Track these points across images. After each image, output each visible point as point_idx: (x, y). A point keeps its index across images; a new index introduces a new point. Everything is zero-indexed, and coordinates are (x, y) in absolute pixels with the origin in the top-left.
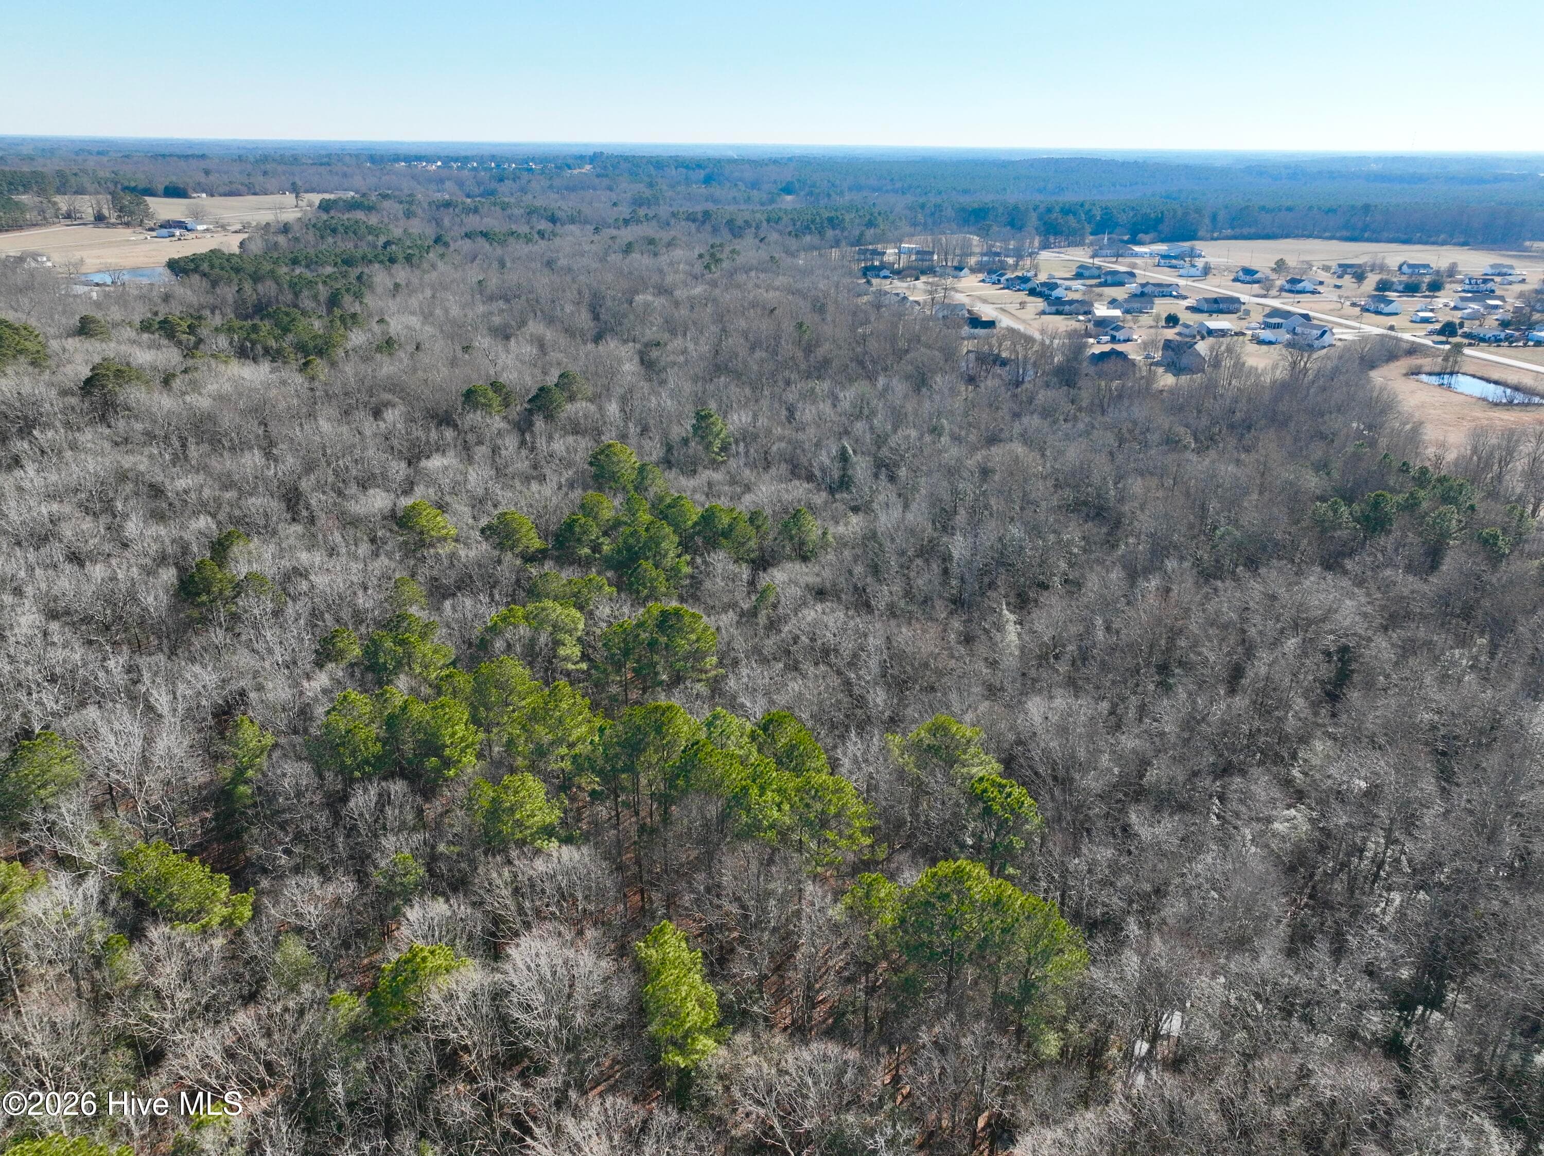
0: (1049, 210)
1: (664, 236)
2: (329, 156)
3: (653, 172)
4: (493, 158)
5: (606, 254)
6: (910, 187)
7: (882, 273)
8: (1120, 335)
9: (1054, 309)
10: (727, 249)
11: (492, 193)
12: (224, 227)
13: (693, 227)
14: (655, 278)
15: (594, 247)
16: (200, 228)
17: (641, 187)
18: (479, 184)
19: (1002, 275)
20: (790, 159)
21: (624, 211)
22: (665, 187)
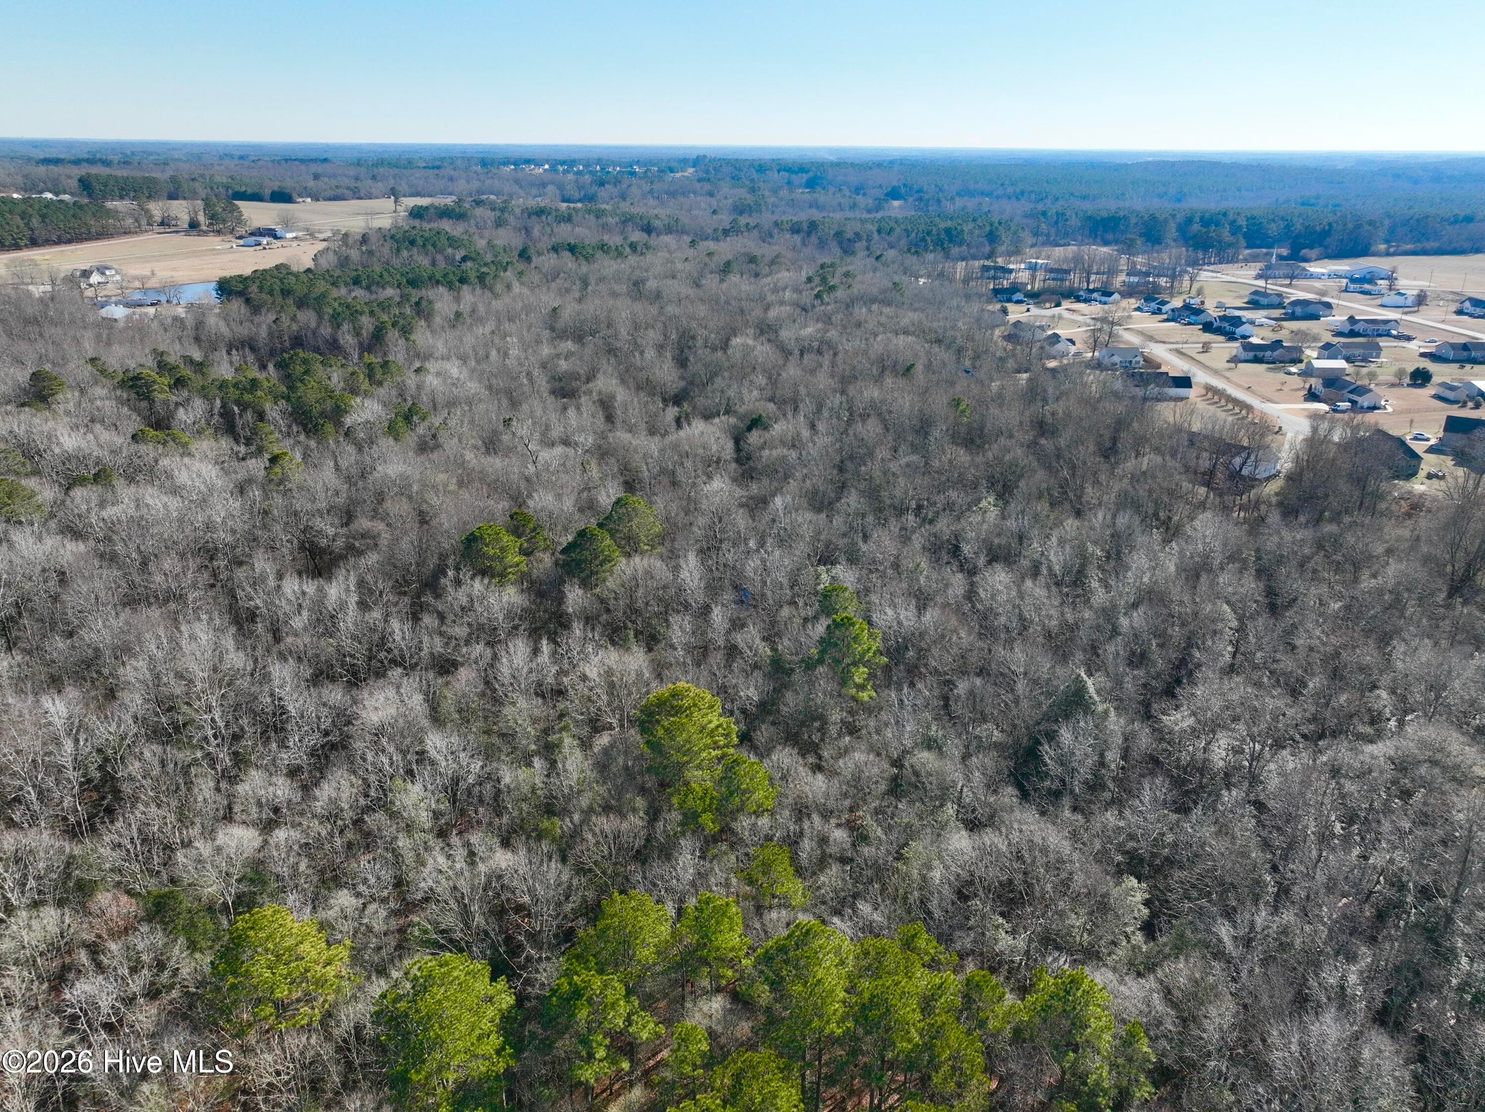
0: (1189, 221)
1: (766, 251)
2: (442, 159)
3: (755, 175)
4: (599, 161)
5: (701, 275)
6: (1022, 193)
7: (1016, 297)
8: (1364, 401)
9: (1251, 355)
10: (840, 271)
11: (590, 198)
12: (312, 235)
13: (797, 239)
14: (757, 312)
15: (688, 266)
16: (289, 235)
17: (742, 192)
18: (580, 188)
19: (1164, 303)
20: (892, 162)
21: (725, 219)
22: (767, 193)
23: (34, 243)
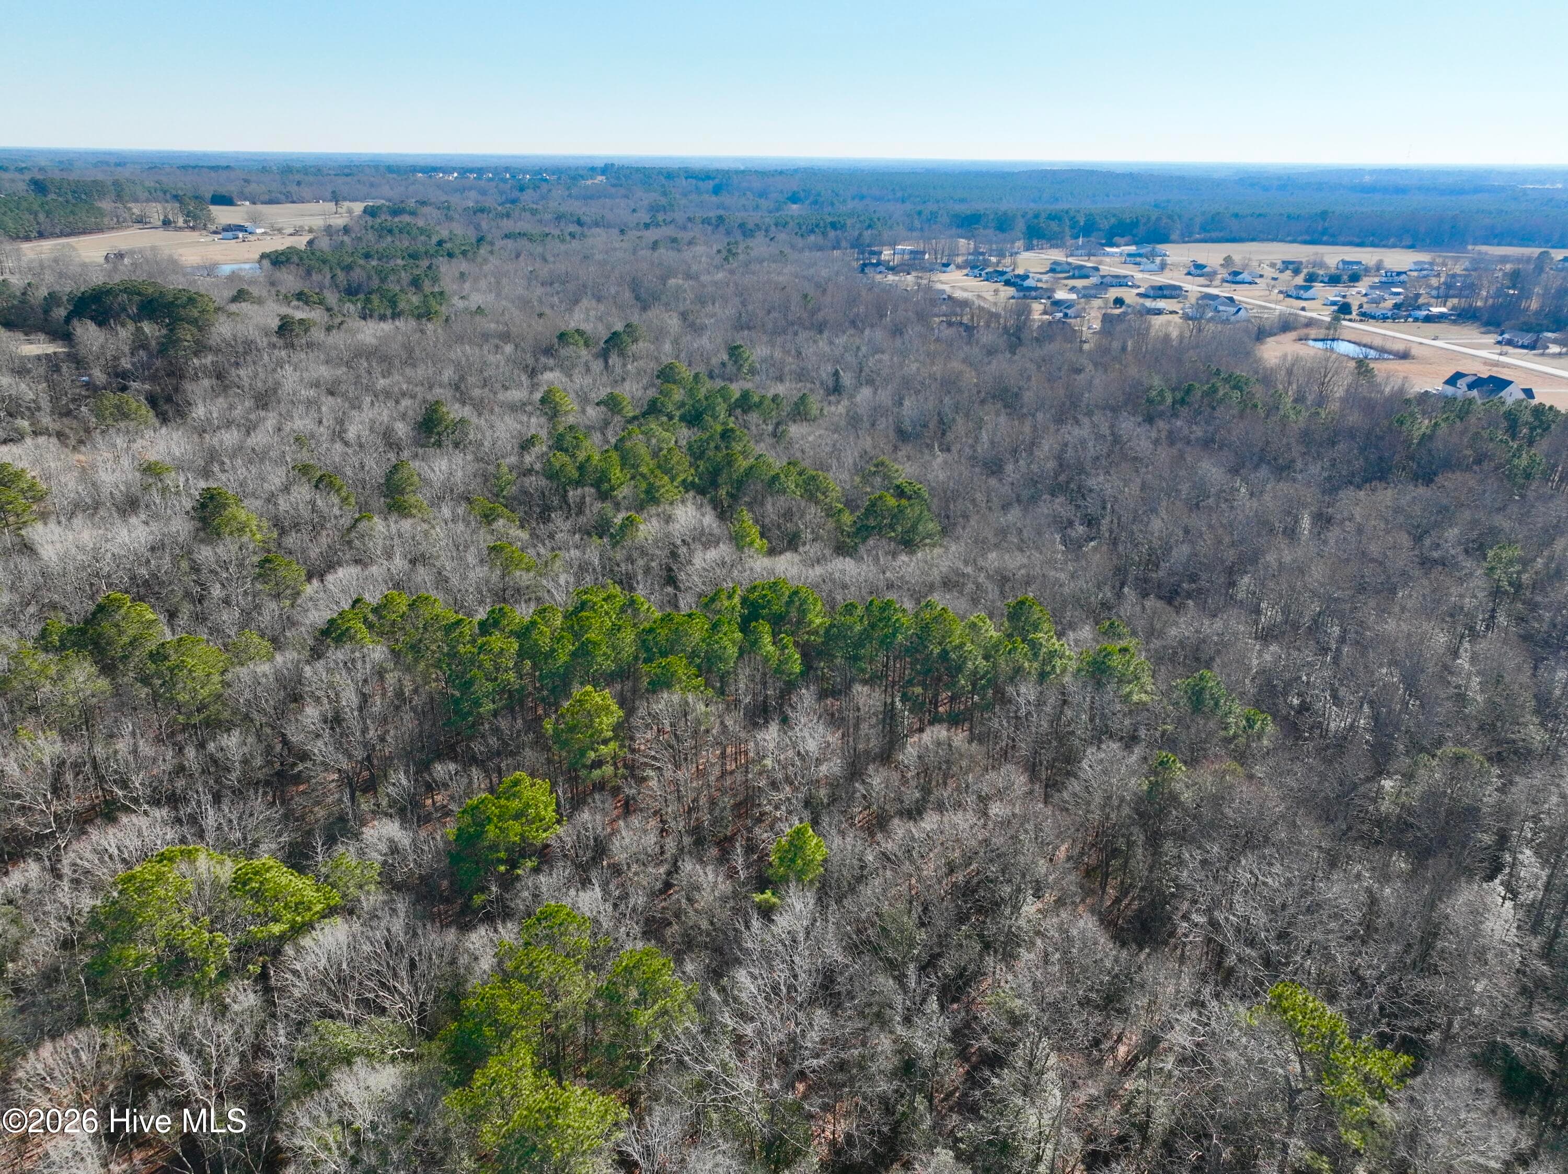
0: (1036, 216)
3: (665, 182)
4: (507, 169)
5: (636, 249)
6: (910, 196)
7: (878, 269)
8: (1071, 312)
9: (1021, 295)
10: (742, 246)
11: (518, 200)
12: (280, 230)
13: (709, 229)
14: (682, 267)
15: (623, 245)
16: (259, 231)
17: (655, 195)
18: (501, 192)
19: (983, 270)
20: (796, 171)
22: (678, 196)
23: (41, 235)
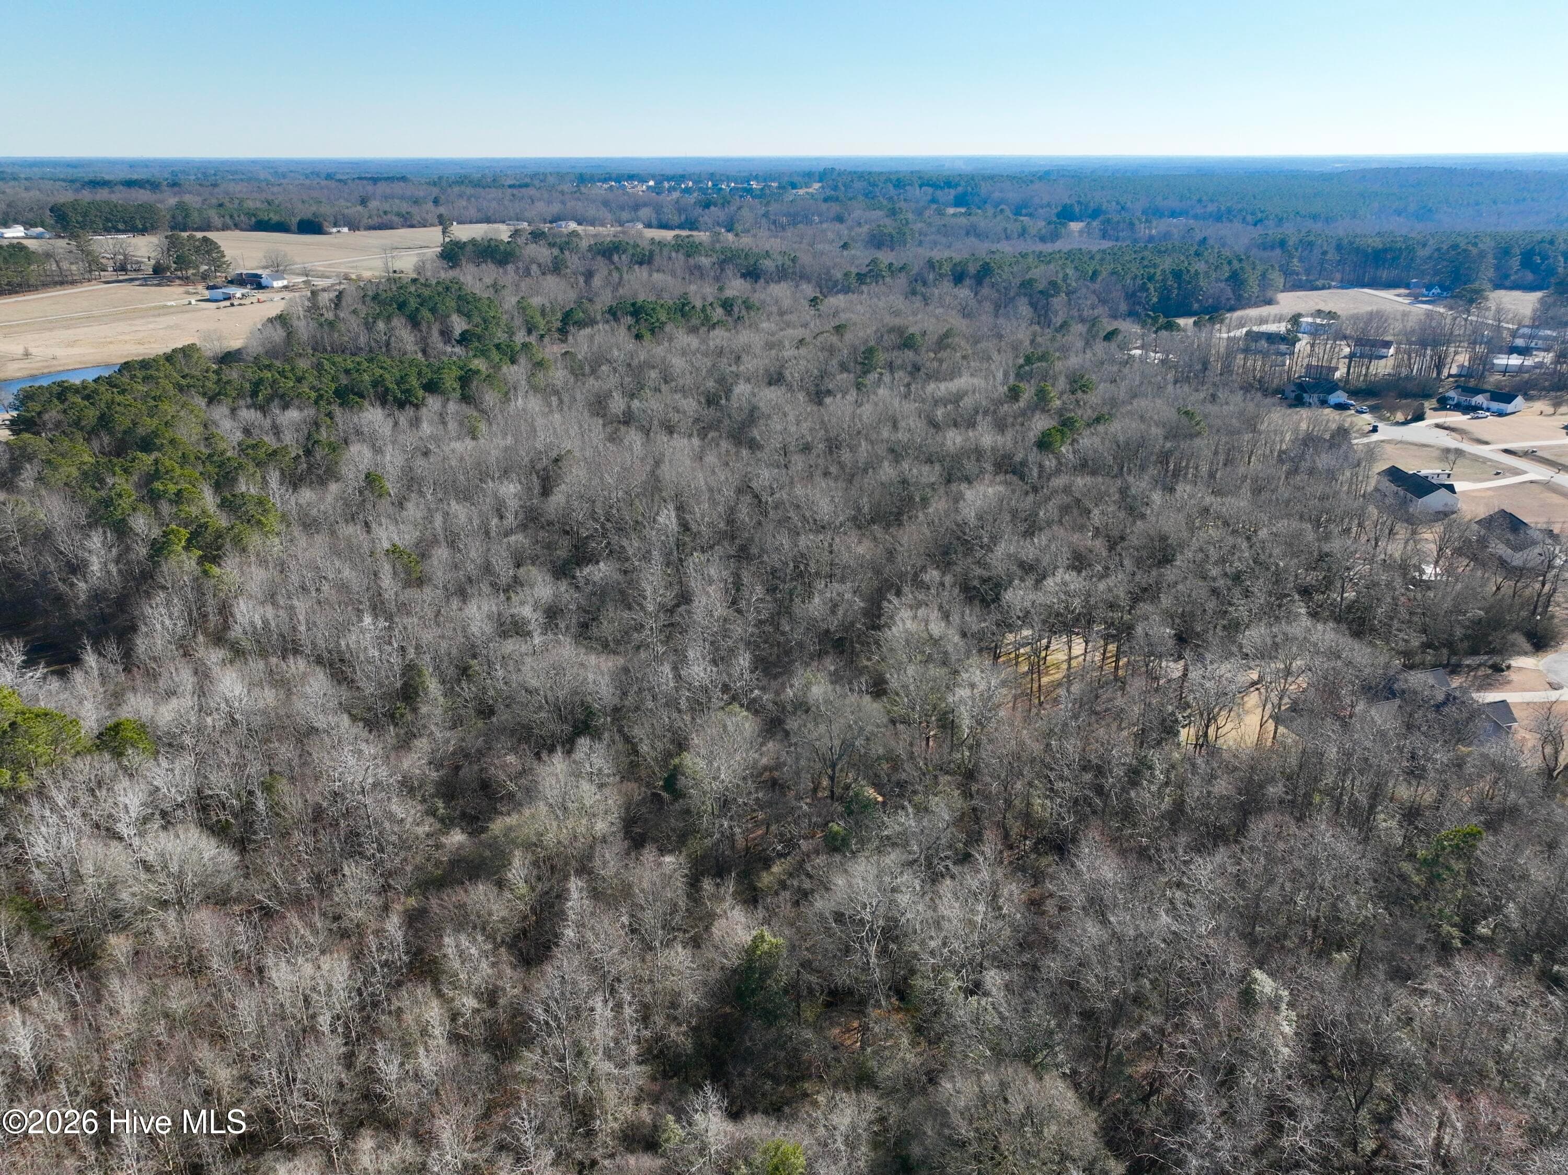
1: (926, 324)
12: (308, 283)
16: (278, 284)
17: (880, 216)
18: (680, 210)
21: (861, 256)
